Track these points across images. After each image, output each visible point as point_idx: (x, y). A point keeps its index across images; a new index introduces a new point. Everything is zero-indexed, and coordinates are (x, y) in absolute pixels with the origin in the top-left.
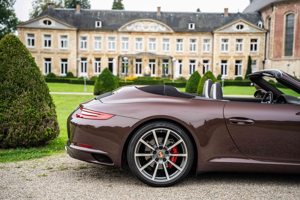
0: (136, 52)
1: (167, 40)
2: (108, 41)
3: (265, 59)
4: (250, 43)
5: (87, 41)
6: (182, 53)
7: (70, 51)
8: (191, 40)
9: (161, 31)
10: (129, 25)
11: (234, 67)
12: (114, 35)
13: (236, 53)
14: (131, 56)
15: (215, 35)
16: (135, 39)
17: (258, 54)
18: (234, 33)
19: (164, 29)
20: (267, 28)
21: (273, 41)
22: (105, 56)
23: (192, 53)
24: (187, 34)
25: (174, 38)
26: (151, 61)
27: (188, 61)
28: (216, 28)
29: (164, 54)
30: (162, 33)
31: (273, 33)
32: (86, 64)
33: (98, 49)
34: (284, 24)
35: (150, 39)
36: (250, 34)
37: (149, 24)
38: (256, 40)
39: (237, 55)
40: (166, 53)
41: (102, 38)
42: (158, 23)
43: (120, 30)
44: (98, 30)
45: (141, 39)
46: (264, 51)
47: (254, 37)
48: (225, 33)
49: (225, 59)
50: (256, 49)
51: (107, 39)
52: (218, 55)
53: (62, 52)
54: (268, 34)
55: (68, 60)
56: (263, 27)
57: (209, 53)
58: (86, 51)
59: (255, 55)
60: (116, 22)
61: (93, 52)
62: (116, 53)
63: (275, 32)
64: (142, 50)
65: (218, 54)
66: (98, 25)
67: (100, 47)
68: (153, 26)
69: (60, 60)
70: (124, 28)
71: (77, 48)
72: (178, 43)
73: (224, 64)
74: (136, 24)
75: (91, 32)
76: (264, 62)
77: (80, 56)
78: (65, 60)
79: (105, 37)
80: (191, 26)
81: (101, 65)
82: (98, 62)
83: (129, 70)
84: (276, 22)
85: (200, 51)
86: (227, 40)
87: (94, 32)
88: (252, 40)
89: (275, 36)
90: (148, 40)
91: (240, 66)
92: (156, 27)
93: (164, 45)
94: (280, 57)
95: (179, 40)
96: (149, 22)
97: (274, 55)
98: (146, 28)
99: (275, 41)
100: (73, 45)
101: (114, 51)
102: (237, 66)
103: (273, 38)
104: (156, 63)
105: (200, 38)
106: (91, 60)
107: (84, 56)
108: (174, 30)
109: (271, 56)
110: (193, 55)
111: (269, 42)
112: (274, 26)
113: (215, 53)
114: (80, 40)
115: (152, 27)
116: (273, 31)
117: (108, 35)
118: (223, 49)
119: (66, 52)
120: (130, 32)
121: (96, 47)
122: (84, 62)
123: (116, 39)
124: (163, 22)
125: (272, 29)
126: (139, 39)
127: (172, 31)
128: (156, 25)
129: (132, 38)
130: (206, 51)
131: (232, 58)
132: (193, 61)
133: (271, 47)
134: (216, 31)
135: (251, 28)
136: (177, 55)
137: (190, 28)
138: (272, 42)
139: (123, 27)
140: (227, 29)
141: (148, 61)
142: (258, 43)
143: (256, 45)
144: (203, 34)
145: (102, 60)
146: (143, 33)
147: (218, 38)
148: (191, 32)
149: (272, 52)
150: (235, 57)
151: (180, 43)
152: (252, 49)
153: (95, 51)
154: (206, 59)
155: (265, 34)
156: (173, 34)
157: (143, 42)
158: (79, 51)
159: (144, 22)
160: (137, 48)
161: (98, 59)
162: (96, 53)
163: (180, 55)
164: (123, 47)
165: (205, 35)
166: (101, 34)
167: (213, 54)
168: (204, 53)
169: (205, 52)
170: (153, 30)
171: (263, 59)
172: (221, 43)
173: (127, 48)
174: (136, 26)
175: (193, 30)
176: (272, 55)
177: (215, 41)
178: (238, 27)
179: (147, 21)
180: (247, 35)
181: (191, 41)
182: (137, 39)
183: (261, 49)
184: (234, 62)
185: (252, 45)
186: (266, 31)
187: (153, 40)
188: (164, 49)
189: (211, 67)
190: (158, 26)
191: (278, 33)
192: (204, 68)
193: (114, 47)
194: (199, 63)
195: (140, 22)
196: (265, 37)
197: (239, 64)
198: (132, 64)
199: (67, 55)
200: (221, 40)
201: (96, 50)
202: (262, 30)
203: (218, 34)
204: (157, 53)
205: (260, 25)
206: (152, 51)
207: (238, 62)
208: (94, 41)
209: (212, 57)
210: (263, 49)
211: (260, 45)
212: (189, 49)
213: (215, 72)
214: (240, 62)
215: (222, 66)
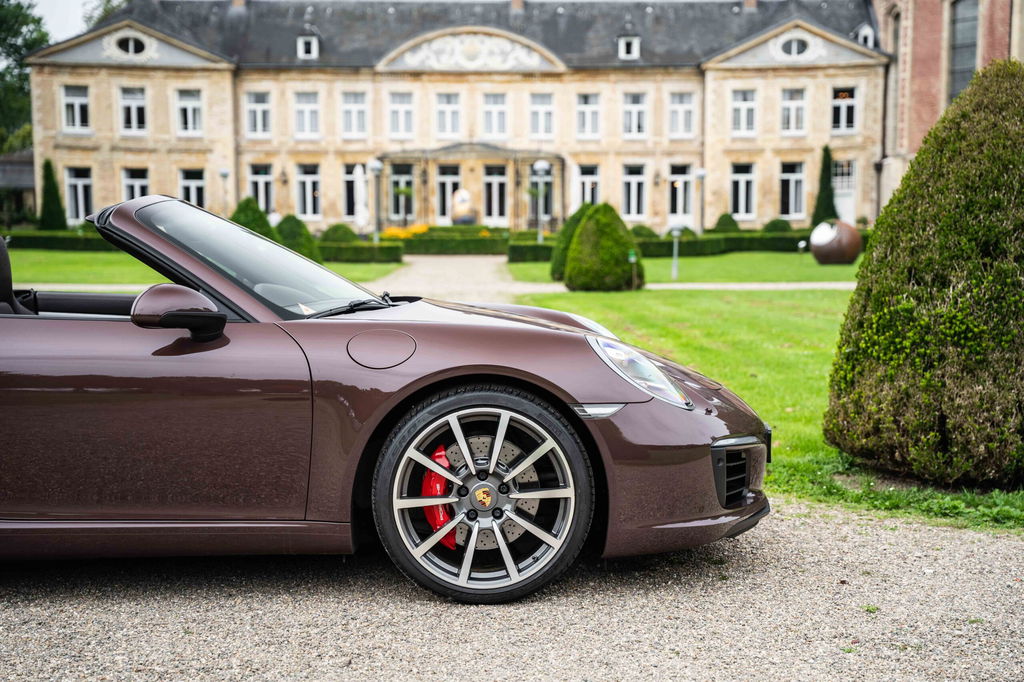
0: (439, 140)
1: (545, 97)
2: (341, 106)
3: (884, 156)
4: (829, 103)
5: (270, 105)
6: (597, 142)
7: (212, 142)
8: (626, 95)
9: (522, 68)
10: (415, 48)
11: (777, 188)
12: (362, 84)
13: (784, 138)
14: (420, 155)
15: (709, 76)
16: (433, 98)
17: (859, 140)
18: (775, 70)
19: (533, 62)
20: (890, 50)
21: (907, 92)
22: (331, 158)
23: (633, 141)
24: (613, 77)
25: (568, 90)
26: (490, 170)
27: (621, 171)
28: (711, 53)
29: (534, 147)
30: (528, 75)
31: (908, 66)
32: (267, 185)
33: (308, 135)
34: (945, 34)
35: (487, 96)
36: (831, 71)
37: (482, 42)
38: (850, 92)
39: (786, 145)
40: (541, 141)
41: (322, 96)
42: (513, 41)
43: (381, 66)
44: (306, 68)
45: (456, 95)
46: (878, 128)
47: (843, 82)
48: (745, 70)
49: (743, 160)
50: (850, 121)
51: (339, 98)
52: (720, 147)
53: (183, 145)
54: (892, 70)
55: (207, 175)
56: (876, 44)
57: (690, 141)
58: (268, 142)
59: (847, 143)
60: (369, 37)
61: (291, 144)
62: (370, 145)
63: (916, 60)
64: (461, 136)
65: (720, 141)
66: (308, 51)
67: (314, 127)
68: (496, 50)
69: (180, 176)
70: (393, 60)
71: (237, 132)
72: (584, 108)
73: (742, 178)
74: (437, 45)
75: (283, 76)
76: (879, 168)
77: (248, 159)
78: (194, 174)
79: (330, 94)
80: (629, 47)
81: (322, 188)
82: (309, 179)
83: (416, 205)
84: (916, 28)
85: (658, 132)
86: (752, 91)
87: (293, 75)
88: (838, 93)
89: (913, 77)
90: (480, 99)
91: (798, 183)
92: (504, 54)
93: (535, 114)
95: (585, 99)
96: (480, 37)
97: (911, 141)
98: (472, 57)
99: (913, 94)
100: (222, 123)
101: (363, 141)
102: (785, 184)
103: (907, 84)
104: (508, 179)
105: (658, 90)
106: (284, 174)
107: (262, 160)
108: (567, 62)
109: (901, 146)
110: (637, 147)
111: (896, 98)
112: (909, 41)
113: (710, 139)
114: (247, 106)
115: (491, 53)
116: (909, 59)
117: (342, 84)
118: (736, 124)
119: (196, 146)
120: (416, 75)
121: (301, 127)
122: (261, 179)
123: (369, 97)
124: (532, 36)
125: (905, 51)
126: (449, 98)
127: (561, 67)
128: (506, 45)
129: (424, 94)
130: (681, 134)
131: (769, 155)
132: (635, 170)
133: (902, 113)
134: (710, 65)
135: (833, 48)
136: (579, 148)
137: (622, 54)
138: (903, 96)
139: (392, 54)
140: (750, 54)
141: (481, 171)
142: (858, 102)
143: (850, 110)
144: (669, 74)
145: (322, 170)
146: (460, 75)
147: (719, 88)
148: (628, 68)
149: (906, 133)
150: (778, 152)
151: (588, 109)
152: (836, 121)
153: (299, 142)
154: (679, 160)
155: (881, 71)
156: (566, 78)
157: (461, 106)
158: (243, 143)
159: (463, 37)
160: (442, 127)
161: (310, 170)
162: (302, 147)
163: (592, 147)
164: (395, 127)
165: (675, 77)
166: (317, 83)
167: (703, 144)
168: (673, 141)
169: (675, 136)
170: (496, 64)
171: (877, 158)
172: (731, 104)
173: (409, 128)
174: (439, 53)
175: (634, 61)
176: (905, 142)
177: (710, 96)
178: (787, 48)
179: (475, 33)
180: (820, 73)
181: (629, 100)
182: (440, 95)
183: (870, 123)
184: (778, 168)
185: (836, 111)
186: (884, 60)
187: (497, 98)
188: (535, 128)
189: (697, 188)
190: (513, 50)
191: (924, 65)
192: (674, 191)
193: (362, 127)
194: (657, 175)
195: (449, 39)
196: (880, 81)
197: (792, 177)
198: (425, 182)
199: (200, 155)
200: (729, 95)
201: (300, 136)
202: (871, 57)
203: (721, 74)
204: (511, 145)
205: (866, 39)
206: (494, 137)
207: (789, 168)
208: (294, 105)
209: (702, 155)
210: (875, 121)
211: (866, 109)
212: (621, 128)
213: (711, 204)
214: (798, 169)
215: (736, 184)
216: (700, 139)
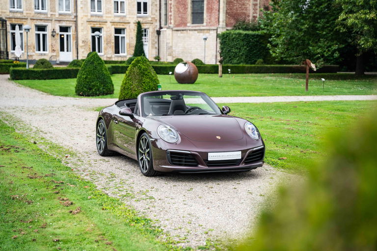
3: (161, 28)
4: (136, 0)
6: (22, 13)
11: (113, 41)
13: (115, 16)
17: (150, 19)
23: (40, 14)
27: (34, 28)
39: (117, 20)
46: (158, 14)
49: (97, 26)
50: (145, 11)
52: (85, 19)
57: (69, 15)
59: (146, 20)
65: (85, 16)
73: (97, 34)
76: (159, 33)
85: (53, 9)
91: (123, 38)
94: (185, 25)
97: (175, 21)
102: (117, 39)
109: (171, 23)
110: (42, 17)
111: (166, 1)
113: (80, 14)
118: (93, 8)
130: (64, 11)
131: (109, 24)
132: (41, 28)
133: (171, 8)
136: (11, 15)
143: (145, 4)
149: (172, 17)
150: (113, 23)
152: (139, 10)
154: (64, 24)
163: (19, 15)
167: (76, 17)
168: (60, 15)
169: (61, 12)
171: (158, 28)
176: (173, 22)
183: (154, 12)
184: (113, 31)
185: (139, 4)
189: (73, 39)
192: (62, 40)
194: (54, 31)
197: (120, 36)
207: (118, 31)
209: (76, 22)
210: (156, 10)
211: (152, 5)
212: (33, 7)
213: (81, 47)
214: (122, 32)
215: (93, 38)
216: (75, 14)
